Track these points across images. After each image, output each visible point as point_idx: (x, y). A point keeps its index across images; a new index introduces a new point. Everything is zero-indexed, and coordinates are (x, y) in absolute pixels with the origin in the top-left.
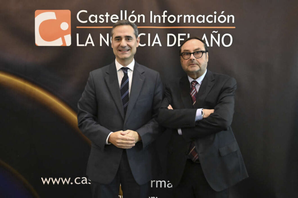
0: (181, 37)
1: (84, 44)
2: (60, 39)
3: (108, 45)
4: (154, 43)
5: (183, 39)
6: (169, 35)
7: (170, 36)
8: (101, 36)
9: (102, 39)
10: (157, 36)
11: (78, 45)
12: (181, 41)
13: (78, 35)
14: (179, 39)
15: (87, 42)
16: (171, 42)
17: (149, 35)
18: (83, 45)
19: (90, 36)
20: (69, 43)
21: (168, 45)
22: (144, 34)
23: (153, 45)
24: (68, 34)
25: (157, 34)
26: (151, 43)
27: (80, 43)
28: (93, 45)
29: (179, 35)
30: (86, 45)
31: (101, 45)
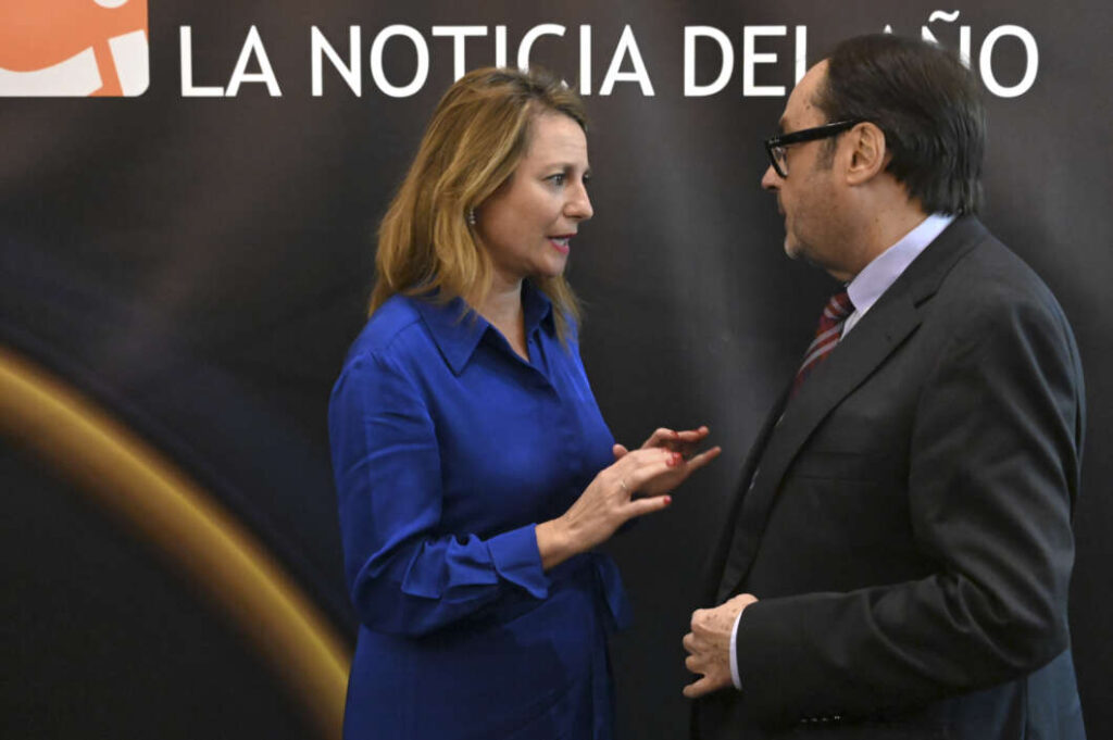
0: (762, 44)
1: (225, 84)
2: (87, 57)
3: (358, 91)
4: (613, 75)
5: (771, 58)
6: (691, 33)
7: (700, 40)
8: (319, 42)
9: (325, 57)
10: (628, 39)
11: (188, 89)
12: (758, 67)
13: (186, 33)
14: (751, 58)
15: (239, 76)
16: (706, 73)
17: (586, 32)
18: (216, 92)
19: (253, 40)
20: (134, 80)
21: (691, 89)
22: (559, 30)
23: (606, 89)
24: (134, 29)
25: (628, 31)
26: (598, 77)
27: (196, 83)
28: (275, 90)
29: (751, 33)
30: (232, 90)
31: (317, 89)
